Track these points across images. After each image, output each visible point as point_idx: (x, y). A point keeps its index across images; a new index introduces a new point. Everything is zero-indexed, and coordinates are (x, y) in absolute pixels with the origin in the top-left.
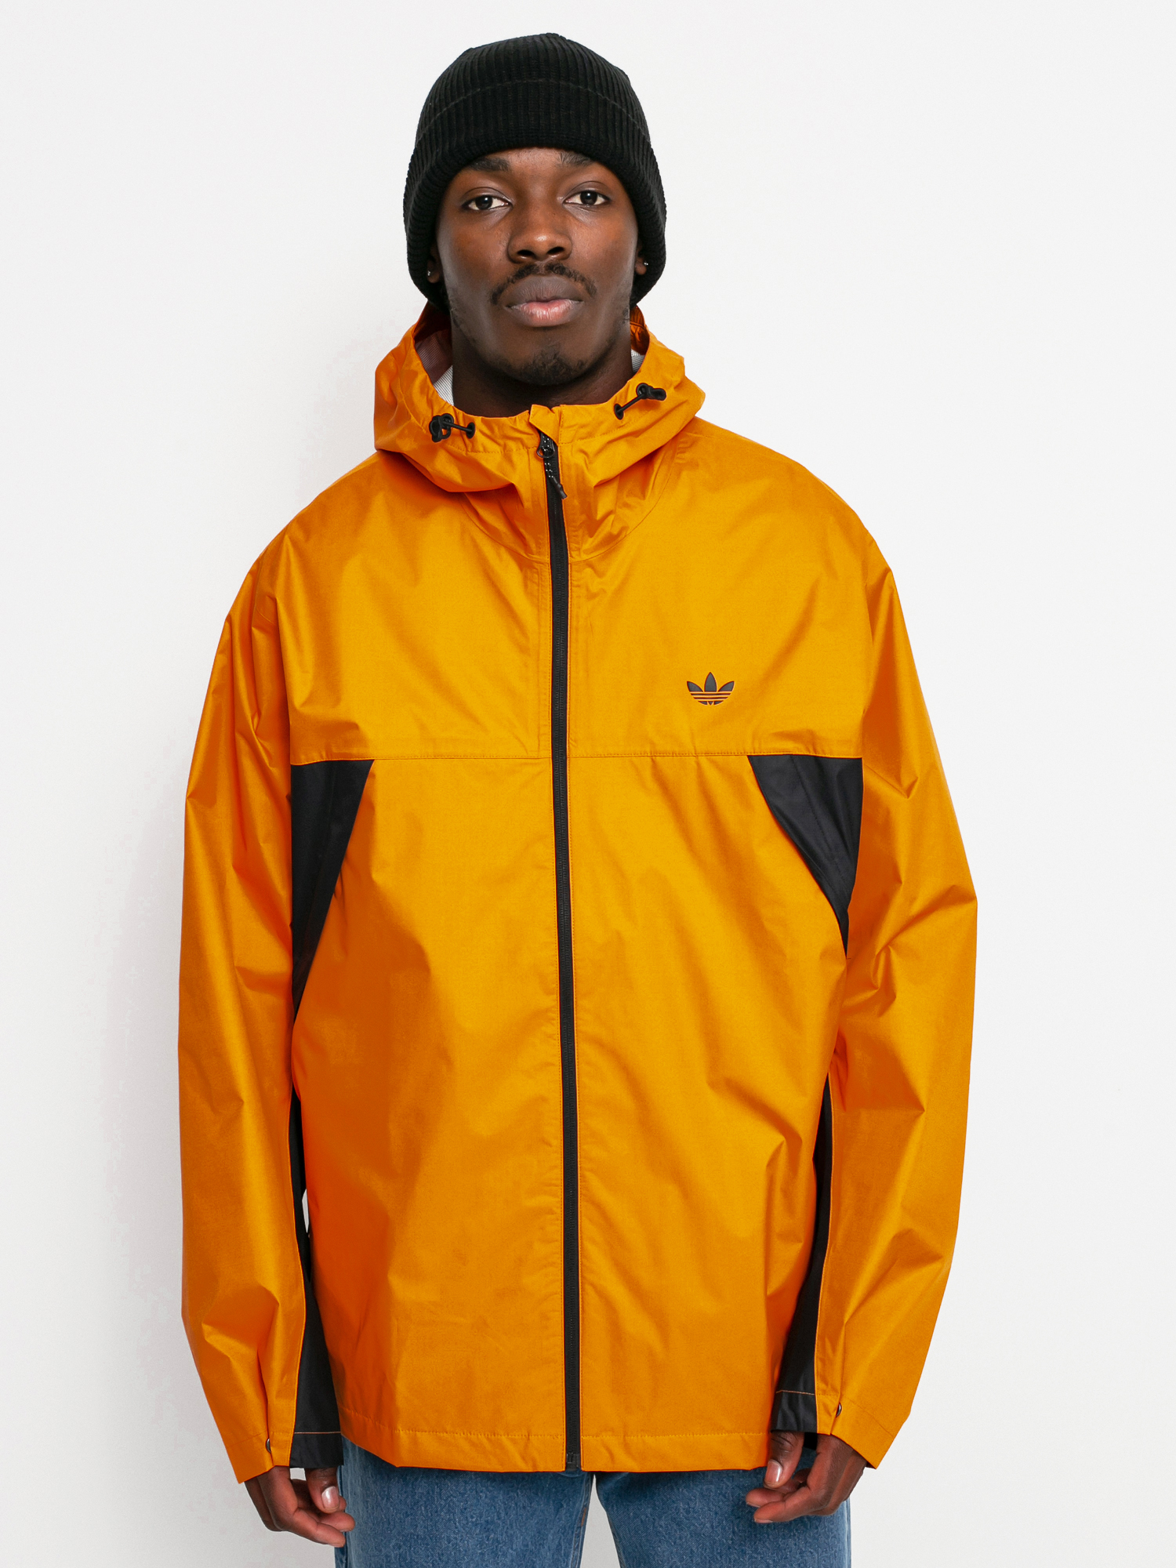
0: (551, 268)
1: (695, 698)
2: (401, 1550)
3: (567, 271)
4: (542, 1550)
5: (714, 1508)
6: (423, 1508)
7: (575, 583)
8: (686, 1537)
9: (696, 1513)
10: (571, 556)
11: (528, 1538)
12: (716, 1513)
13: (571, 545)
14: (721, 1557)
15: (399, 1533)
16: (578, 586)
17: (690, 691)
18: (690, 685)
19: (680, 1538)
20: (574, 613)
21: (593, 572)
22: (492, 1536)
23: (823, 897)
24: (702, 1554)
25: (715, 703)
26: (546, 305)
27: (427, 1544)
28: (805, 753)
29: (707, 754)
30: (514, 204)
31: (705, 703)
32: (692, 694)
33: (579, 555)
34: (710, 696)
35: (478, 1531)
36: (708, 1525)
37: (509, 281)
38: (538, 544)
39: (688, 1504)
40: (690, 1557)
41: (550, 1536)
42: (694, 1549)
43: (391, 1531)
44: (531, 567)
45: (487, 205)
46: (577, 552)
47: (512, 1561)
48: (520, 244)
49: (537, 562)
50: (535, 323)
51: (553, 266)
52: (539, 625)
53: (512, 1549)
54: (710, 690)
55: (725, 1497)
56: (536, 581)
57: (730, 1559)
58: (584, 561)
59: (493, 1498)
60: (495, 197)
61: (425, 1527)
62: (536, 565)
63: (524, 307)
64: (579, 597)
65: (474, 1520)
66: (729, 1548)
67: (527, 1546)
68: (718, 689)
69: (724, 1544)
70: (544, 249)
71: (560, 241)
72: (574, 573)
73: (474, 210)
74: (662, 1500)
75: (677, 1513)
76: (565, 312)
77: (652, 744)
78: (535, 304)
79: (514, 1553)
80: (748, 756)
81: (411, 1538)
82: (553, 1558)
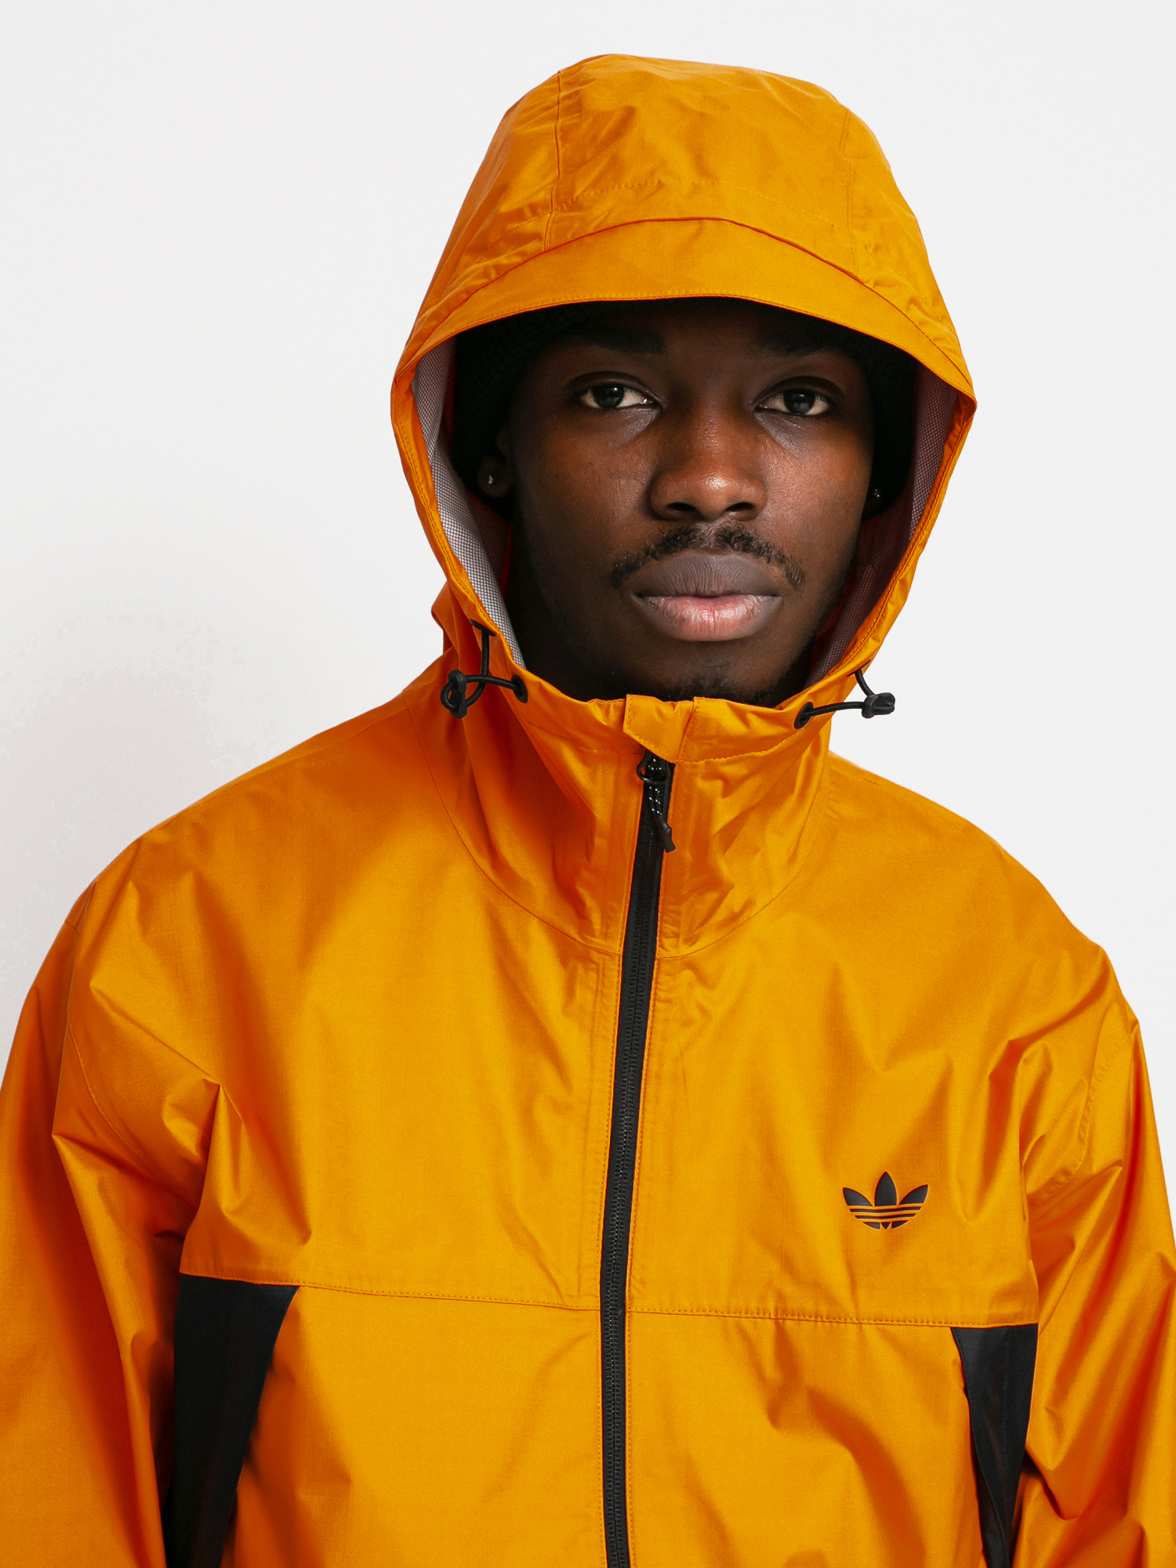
0: (727, 540)
1: (858, 1217)
3: (754, 544)
7: (662, 995)
10: (662, 946)
13: (665, 927)
16: (668, 1001)
17: (849, 1204)
18: (848, 1193)
20: (655, 1050)
21: (694, 977)
25: (895, 1225)
26: (710, 602)
29: (878, 1320)
30: (665, 406)
31: (877, 1226)
32: (852, 1210)
33: (676, 946)
34: (887, 1212)
37: (647, 554)
38: (607, 920)
44: (586, 959)
45: (616, 399)
46: (673, 941)
48: (673, 492)
49: (599, 952)
50: (691, 633)
51: (731, 534)
52: (592, 1067)
54: (882, 1201)
56: (593, 985)
58: (683, 957)
60: (632, 388)
62: (595, 956)
63: (671, 605)
64: (667, 1020)
68: (899, 1198)
70: (721, 502)
71: (749, 493)
72: (663, 978)
73: (591, 408)
76: (744, 620)
77: (781, 1297)
78: (688, 601)
80: (951, 1328)
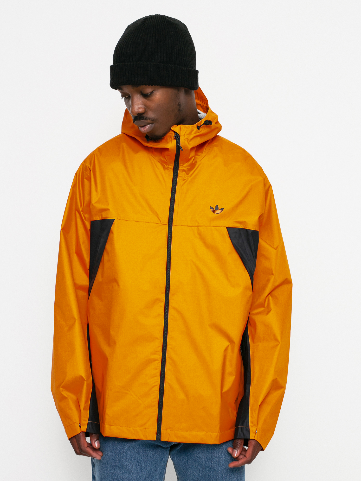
1: (212, 211)
2: (112, 471)
4: (156, 473)
5: (206, 456)
6: (118, 457)
7: (180, 176)
8: (197, 466)
9: (200, 458)
10: (180, 168)
11: (152, 468)
12: (206, 458)
13: (180, 164)
14: (208, 471)
15: (111, 465)
18: (211, 207)
19: (196, 466)
21: (185, 173)
22: (140, 464)
23: (246, 270)
24: (203, 471)
25: (218, 213)
27: (120, 468)
28: (244, 228)
29: (214, 227)
31: (215, 213)
32: (211, 210)
33: (182, 168)
34: (216, 211)
35: (135, 462)
36: (204, 461)
39: (198, 455)
40: (199, 472)
41: (158, 468)
42: (200, 469)
43: (108, 465)
44: (167, 169)
47: (147, 474)
49: (169, 168)
53: (147, 470)
54: (216, 209)
55: (209, 452)
57: (211, 472)
59: (139, 451)
61: (119, 463)
65: (134, 458)
66: (211, 468)
67: (152, 470)
68: (219, 209)
69: (209, 467)
72: (180, 173)
74: (190, 454)
75: (195, 458)
77: (198, 223)
79: (147, 471)
80: (226, 227)
81: (115, 467)
82: (159, 476)
